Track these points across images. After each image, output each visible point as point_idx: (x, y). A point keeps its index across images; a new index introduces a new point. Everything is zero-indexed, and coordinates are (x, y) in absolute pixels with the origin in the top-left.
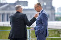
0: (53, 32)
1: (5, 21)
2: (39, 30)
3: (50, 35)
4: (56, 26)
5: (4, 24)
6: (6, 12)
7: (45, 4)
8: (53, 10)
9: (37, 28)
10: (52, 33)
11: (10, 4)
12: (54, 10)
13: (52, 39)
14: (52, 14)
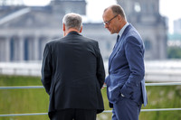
0: (162, 93)
1: (18, 60)
2: (121, 87)
3: (154, 103)
4: (170, 75)
5: (15, 69)
6: (22, 33)
7: (138, 8)
8: (161, 26)
9: (112, 81)
10: (159, 97)
11: (35, 10)
12: (165, 28)
13: (158, 112)
14: (158, 38)
